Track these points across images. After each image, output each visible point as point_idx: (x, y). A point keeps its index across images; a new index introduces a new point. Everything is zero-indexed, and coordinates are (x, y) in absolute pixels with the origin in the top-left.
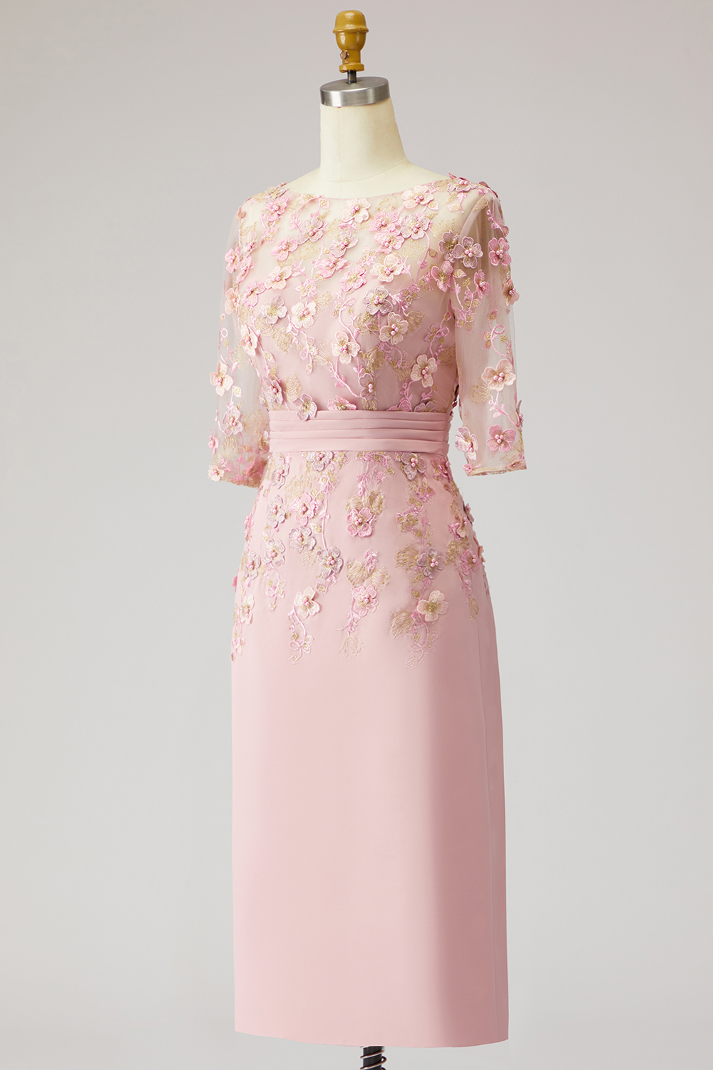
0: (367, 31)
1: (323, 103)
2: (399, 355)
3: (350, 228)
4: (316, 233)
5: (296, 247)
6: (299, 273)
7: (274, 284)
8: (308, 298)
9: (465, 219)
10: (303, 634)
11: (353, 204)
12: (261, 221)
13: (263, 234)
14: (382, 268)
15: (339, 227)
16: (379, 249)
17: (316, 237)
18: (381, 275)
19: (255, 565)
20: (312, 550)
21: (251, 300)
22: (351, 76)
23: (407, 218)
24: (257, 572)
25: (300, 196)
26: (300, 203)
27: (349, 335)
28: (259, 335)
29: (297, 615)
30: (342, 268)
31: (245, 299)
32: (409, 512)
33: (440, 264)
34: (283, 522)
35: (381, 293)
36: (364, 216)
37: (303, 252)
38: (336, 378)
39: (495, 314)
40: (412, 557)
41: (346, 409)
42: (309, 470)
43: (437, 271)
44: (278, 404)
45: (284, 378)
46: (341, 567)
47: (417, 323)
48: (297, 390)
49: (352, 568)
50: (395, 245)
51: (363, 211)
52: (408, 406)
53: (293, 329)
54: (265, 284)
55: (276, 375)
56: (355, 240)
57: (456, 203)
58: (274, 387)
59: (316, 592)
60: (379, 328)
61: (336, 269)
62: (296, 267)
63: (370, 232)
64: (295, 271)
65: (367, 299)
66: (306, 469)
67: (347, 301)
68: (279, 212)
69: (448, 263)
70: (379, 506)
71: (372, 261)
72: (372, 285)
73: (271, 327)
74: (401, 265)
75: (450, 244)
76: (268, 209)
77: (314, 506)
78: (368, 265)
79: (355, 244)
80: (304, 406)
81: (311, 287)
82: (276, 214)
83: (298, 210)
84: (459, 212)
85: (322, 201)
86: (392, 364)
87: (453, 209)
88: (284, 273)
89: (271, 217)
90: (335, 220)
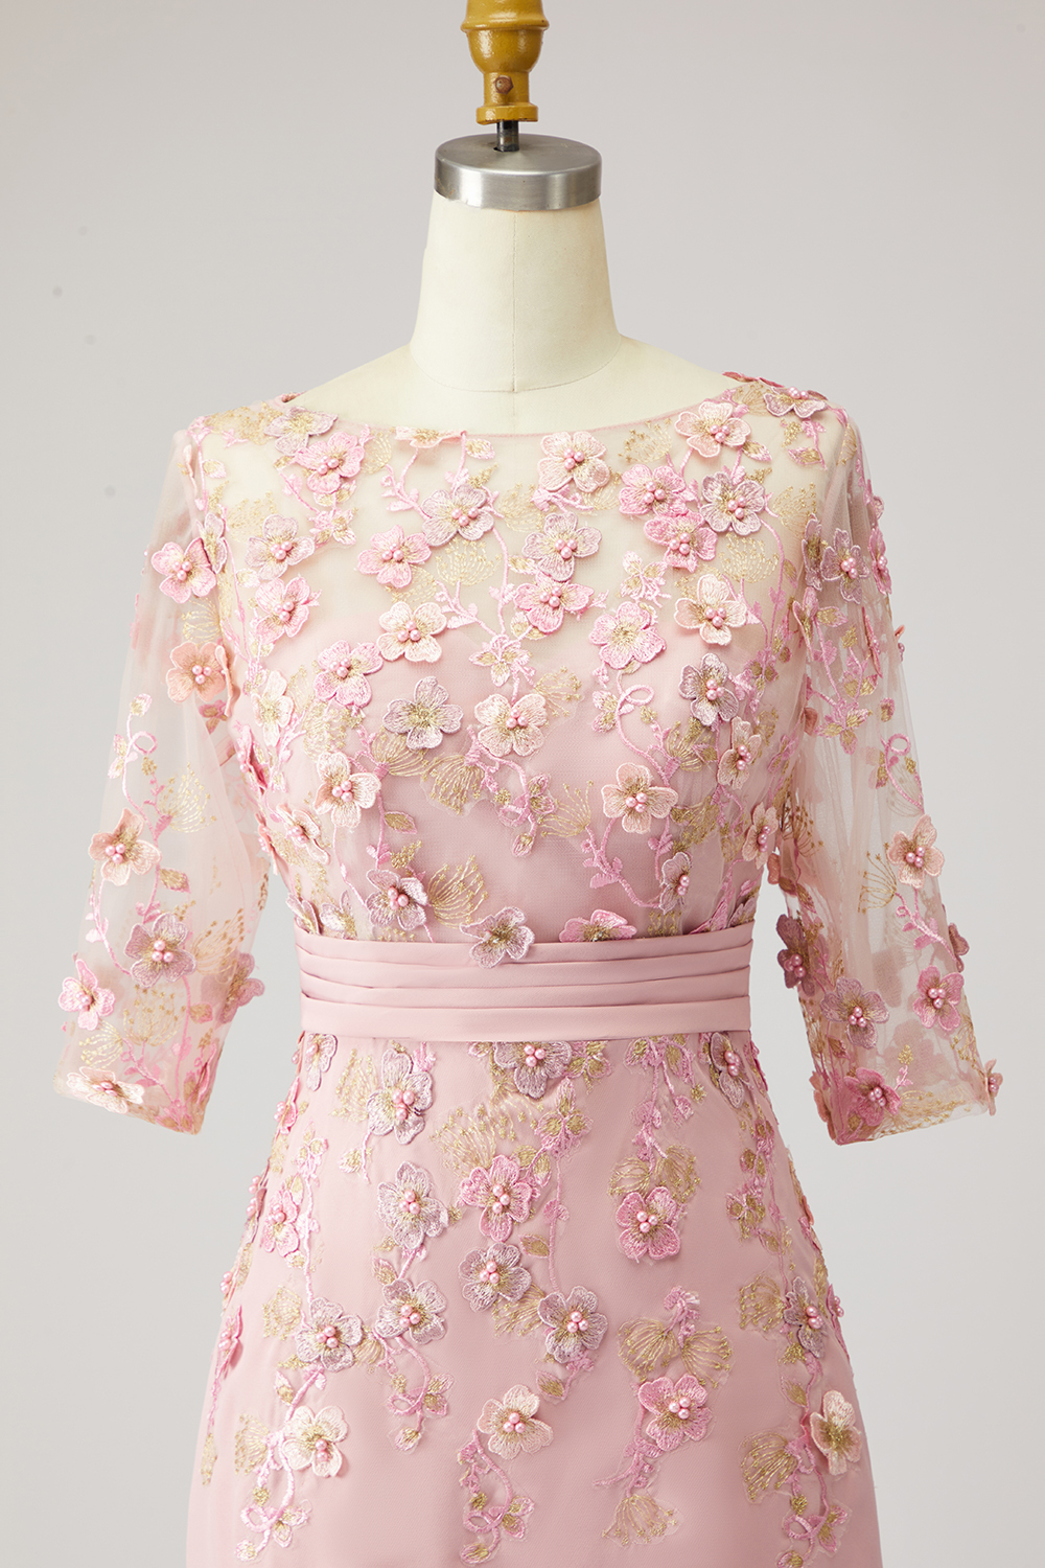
0: (545, 24)
1: (439, 191)
2: (737, 810)
3: (567, 505)
4: (474, 519)
5: (428, 553)
6: (466, 621)
7: (408, 649)
8: (516, 685)
9: (829, 485)
10: (502, 1495)
11: (561, 441)
12: (288, 491)
13: (313, 524)
14: (697, 609)
15: (533, 505)
16: (666, 561)
17: (476, 530)
18: (702, 626)
19: (344, 1338)
20: (522, 1301)
21: (352, 689)
22: (510, 138)
23: (708, 481)
24: (349, 1356)
25: (394, 432)
26: (403, 446)
27: (653, 770)
28: (385, 775)
29: (485, 1451)
30: (584, 611)
31: (319, 687)
32: (746, 1189)
33: (800, 595)
34: (439, 1236)
35: (714, 672)
36: (598, 474)
37: (453, 566)
38: (597, 864)
39: (888, 709)
40: (772, 1300)
41: (608, 938)
42: (503, 1094)
43: (799, 612)
44: (400, 930)
45: (439, 868)
46: (605, 1335)
47: (768, 737)
48: (474, 900)
49: (634, 1336)
50: (698, 549)
51: (594, 461)
52: (722, 919)
53: (482, 757)
54: (379, 648)
55: (412, 864)
56: (593, 538)
57: (805, 444)
58: (401, 892)
59: (541, 1397)
60: (717, 757)
61: (567, 613)
62: (446, 603)
63: (626, 517)
64: (449, 615)
65: (689, 688)
66: (492, 1090)
67: (628, 691)
68: (345, 470)
69: (812, 593)
70: (688, 1180)
71: (658, 591)
72: (688, 654)
73: (421, 756)
74: (736, 603)
75: (813, 548)
76: (296, 464)
77: (530, 1190)
78: (651, 603)
79: (595, 548)
80: (494, 934)
81: (514, 655)
82: (334, 476)
83: (403, 464)
84: (818, 467)
85: (469, 442)
86: (724, 831)
87: (801, 459)
88: (425, 620)
89: (320, 484)
90: (519, 488)
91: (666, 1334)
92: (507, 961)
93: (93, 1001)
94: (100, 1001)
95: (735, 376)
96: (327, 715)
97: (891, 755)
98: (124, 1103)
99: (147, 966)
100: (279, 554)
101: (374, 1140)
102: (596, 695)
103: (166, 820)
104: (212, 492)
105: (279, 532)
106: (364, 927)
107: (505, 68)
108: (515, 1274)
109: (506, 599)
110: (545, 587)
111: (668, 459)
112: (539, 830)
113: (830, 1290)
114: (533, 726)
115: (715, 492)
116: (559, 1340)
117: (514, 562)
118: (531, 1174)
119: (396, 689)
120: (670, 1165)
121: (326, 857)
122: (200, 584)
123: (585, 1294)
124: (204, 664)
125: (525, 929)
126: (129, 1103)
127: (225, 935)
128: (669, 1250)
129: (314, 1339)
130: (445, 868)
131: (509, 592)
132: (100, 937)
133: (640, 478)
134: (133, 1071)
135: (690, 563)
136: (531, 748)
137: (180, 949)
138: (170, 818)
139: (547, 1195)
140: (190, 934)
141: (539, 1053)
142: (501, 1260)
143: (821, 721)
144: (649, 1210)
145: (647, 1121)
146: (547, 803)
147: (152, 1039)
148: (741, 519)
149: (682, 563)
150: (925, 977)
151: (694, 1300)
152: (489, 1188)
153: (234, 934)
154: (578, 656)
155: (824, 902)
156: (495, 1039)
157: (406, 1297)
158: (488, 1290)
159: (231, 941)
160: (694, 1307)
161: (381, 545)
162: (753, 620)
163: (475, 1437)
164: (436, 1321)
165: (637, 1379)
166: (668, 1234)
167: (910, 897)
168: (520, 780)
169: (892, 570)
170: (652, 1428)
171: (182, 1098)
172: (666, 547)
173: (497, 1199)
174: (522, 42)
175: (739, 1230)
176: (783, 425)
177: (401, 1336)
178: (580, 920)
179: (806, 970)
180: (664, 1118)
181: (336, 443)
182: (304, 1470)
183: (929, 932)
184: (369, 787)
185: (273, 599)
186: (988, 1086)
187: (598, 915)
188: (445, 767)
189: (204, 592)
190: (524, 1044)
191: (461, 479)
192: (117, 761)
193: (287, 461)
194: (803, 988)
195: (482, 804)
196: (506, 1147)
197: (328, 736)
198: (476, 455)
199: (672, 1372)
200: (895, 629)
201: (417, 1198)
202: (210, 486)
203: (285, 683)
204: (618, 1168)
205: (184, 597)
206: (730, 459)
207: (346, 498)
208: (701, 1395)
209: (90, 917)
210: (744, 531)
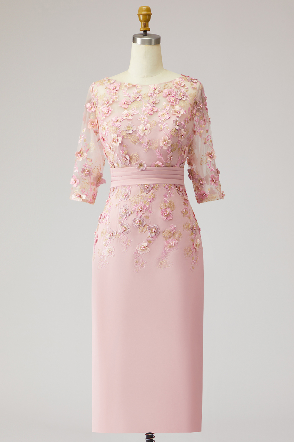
0: (151, 14)
2: (181, 145)
3: (154, 96)
4: (138, 98)
5: (131, 103)
6: (137, 113)
7: (127, 118)
8: (145, 123)
9: (198, 93)
10: (141, 261)
11: (153, 86)
12: (107, 93)
13: (111, 98)
14: (175, 111)
15: (148, 96)
16: (170, 104)
17: (139, 99)
18: (176, 114)
19: (113, 234)
20: (144, 226)
21: (118, 124)
22: (145, 33)
23: (177, 91)
24: (114, 237)
25: (124, 83)
26: (126, 86)
27: (169, 137)
28: (123, 138)
29: (138, 253)
30: (157, 111)
31: (112, 123)
32: (185, 208)
33: (193, 110)
34: (129, 216)
35: (178, 121)
36: (159, 91)
37: (135, 105)
38: (158, 154)
39: (207, 131)
40: (189, 226)
41: (159, 166)
42: (142, 193)
43: (193, 113)
44: (125, 165)
45: (131, 154)
46: (159, 233)
47: (187, 133)
48: (137, 159)
49: (164, 233)
50: (176, 102)
51: (158, 89)
52: (178, 165)
53: (139, 135)
54: (122, 117)
55: (127, 153)
56: (158, 100)
57: (194, 86)
58: (125, 158)
59: (148, 243)
60: (179, 135)
61: (154, 112)
62: (134, 110)
63: (164, 97)
64: (134, 112)
65: (174, 123)
66: (140, 192)
67: (164, 124)
68: (117, 89)
69: (195, 110)
70: (173, 207)
71: (169, 108)
72: (174, 118)
73: (129, 134)
74: (182, 110)
75: (196, 102)
76: (109, 88)
77: (146, 208)
78: (168, 110)
79: (159, 102)
80: (140, 165)
81: (145, 118)
82: (115, 90)
83: (126, 89)
84: (196, 90)
85: (137, 86)
86: (179, 149)
87: (193, 88)
88: (130, 113)
89: (112, 91)
90: (146, 93)
91: (170, 232)
92: (142, 170)
93: (76, 182)
94: (77, 182)
95: (183, 75)
96: (113, 128)
97: (207, 139)
98: (81, 199)
99: (84, 175)
100: (107, 103)
101: (120, 202)
102: (159, 124)
103: (88, 150)
104: (95, 94)
105: (106, 100)
106: (120, 166)
107: (145, 21)
108: (143, 222)
109: (144, 110)
110: (150, 108)
111: (171, 88)
112: (148, 148)
113: (199, 226)
114: (148, 130)
115: (179, 93)
116: (151, 233)
117: (145, 104)
118: (146, 205)
119: (125, 124)
120: (170, 204)
121: (114, 153)
122: (93, 110)
123: (155, 225)
124: (94, 123)
125: (145, 164)
126: (82, 199)
127: (97, 169)
128: (170, 218)
129: (108, 235)
130: (132, 154)
131: (144, 109)
132: (76, 171)
133: (166, 91)
134: (83, 193)
135: (174, 104)
136: (148, 134)
137: (90, 171)
138: (89, 149)
139: (149, 209)
140: (92, 168)
141: (148, 186)
142: (140, 219)
143: (196, 132)
144: (166, 211)
145: (165, 196)
146: (150, 143)
147: (86, 188)
148: (183, 97)
149: (173, 104)
150: (212, 176)
151: (175, 226)
152: (138, 208)
153: (99, 168)
154: (156, 118)
155: (195, 165)
156: (141, 184)
157: (123, 226)
158: (138, 225)
159: (99, 170)
160: (175, 227)
161: (123, 101)
162: (185, 113)
163: (136, 250)
164: (128, 230)
165: (165, 240)
166: (170, 216)
167: (209, 163)
168: (146, 139)
169: (208, 108)
170: (166, 249)
171: (92, 199)
172: (170, 102)
173: (139, 209)
174: (148, 17)
175: (183, 215)
176: (190, 83)
177: (122, 233)
178: (154, 163)
179: (192, 177)
180: (169, 196)
181: (115, 84)
182: (107, 256)
183: (213, 169)
184: (120, 140)
185: (105, 110)
186: (222, 196)
187: (157, 162)
188: (133, 137)
189: (93, 111)
190: (145, 185)
191: (136, 92)
192: (80, 140)
193: (107, 88)
194: (192, 180)
195: (139, 143)
196: (142, 200)
197: (113, 131)
198: (138, 88)
199: (171, 239)
200: (209, 118)
201: (125, 210)
202: (95, 93)
203: (106, 123)
204: (161, 204)
205: (91, 112)
206: (181, 88)
207: (117, 94)
208: (177, 242)
209: (75, 168)
210: (184, 99)
